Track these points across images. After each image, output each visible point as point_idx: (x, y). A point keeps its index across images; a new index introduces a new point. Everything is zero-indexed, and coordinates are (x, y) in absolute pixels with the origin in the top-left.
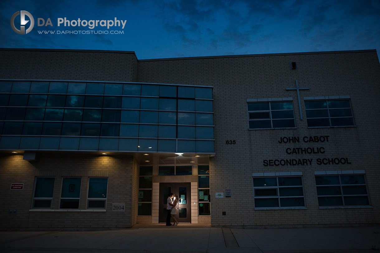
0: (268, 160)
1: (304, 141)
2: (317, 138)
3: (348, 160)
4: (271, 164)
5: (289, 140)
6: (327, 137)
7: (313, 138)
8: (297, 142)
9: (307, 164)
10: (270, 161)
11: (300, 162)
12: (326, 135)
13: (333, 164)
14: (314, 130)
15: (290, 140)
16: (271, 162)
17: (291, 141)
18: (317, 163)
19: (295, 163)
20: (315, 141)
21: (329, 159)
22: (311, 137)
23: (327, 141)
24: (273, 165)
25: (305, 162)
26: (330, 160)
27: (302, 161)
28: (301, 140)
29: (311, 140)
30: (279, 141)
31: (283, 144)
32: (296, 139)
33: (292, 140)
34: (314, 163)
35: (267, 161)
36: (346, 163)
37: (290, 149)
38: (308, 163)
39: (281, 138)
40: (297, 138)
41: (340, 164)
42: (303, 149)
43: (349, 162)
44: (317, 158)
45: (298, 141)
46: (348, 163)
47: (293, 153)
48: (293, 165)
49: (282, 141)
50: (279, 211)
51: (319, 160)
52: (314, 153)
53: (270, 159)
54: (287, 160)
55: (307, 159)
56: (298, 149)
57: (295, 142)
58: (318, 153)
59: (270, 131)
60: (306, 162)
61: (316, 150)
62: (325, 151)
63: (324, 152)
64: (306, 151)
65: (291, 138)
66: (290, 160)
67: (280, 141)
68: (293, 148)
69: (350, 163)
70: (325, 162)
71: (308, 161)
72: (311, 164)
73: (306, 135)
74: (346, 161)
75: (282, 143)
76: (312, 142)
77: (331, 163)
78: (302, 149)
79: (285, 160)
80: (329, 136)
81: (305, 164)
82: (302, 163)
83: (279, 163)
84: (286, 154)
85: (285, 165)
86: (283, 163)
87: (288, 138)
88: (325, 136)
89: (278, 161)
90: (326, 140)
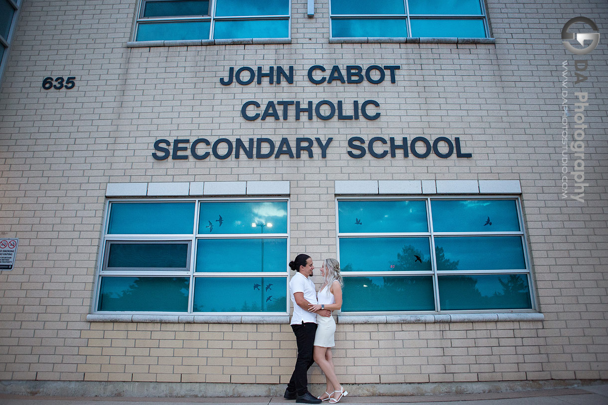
0: (172, 140)
1: (311, 80)
2: (357, 71)
3: (462, 144)
4: (180, 153)
5: (258, 76)
6: (393, 69)
7: (344, 73)
8: (284, 83)
9: (311, 155)
10: (177, 142)
11: (285, 149)
12: (391, 63)
13: (406, 155)
14: (350, 46)
15: (261, 75)
16: (180, 145)
17: (266, 80)
18: (350, 153)
19: (265, 149)
20: (350, 82)
21: (392, 140)
22: (336, 69)
23: (393, 81)
24: (186, 157)
25: (304, 149)
26: (398, 142)
27: (293, 145)
28: (300, 76)
29: (336, 75)
30: (222, 80)
31: (235, 87)
32: (285, 75)
33: (270, 75)
34: (338, 150)
35: (168, 143)
36: (454, 156)
37: (257, 105)
38: (316, 150)
39: (232, 69)
40: (287, 73)
41: (432, 156)
42: (304, 106)
43: (463, 151)
44: (349, 137)
45: (290, 80)
46: (460, 155)
47: (263, 119)
48: (260, 156)
49: (233, 77)
50: (181, 327)
51: (357, 143)
52: (342, 117)
53: (180, 138)
54: (239, 141)
55: (313, 139)
56: (286, 104)
57: (279, 82)
58: (357, 118)
59: (199, 48)
60: (309, 150)
61: (348, 110)
62: (383, 113)
63: (378, 116)
64: (312, 111)
65: (266, 70)
66: (251, 141)
67: (226, 80)
68: (266, 102)
69: (469, 156)
70: (379, 148)
71: (315, 144)
72: (324, 155)
73: (319, 63)
74: (455, 149)
75: (233, 84)
76: (339, 83)
77: (399, 153)
78: (298, 103)
79: (233, 139)
80: (398, 68)
81: (304, 155)
82: (294, 150)
83: (210, 151)
84: (242, 120)
85: (229, 159)
86: (223, 149)
87: (255, 69)
88: (386, 68)
89: (207, 143)
90: (388, 77)
